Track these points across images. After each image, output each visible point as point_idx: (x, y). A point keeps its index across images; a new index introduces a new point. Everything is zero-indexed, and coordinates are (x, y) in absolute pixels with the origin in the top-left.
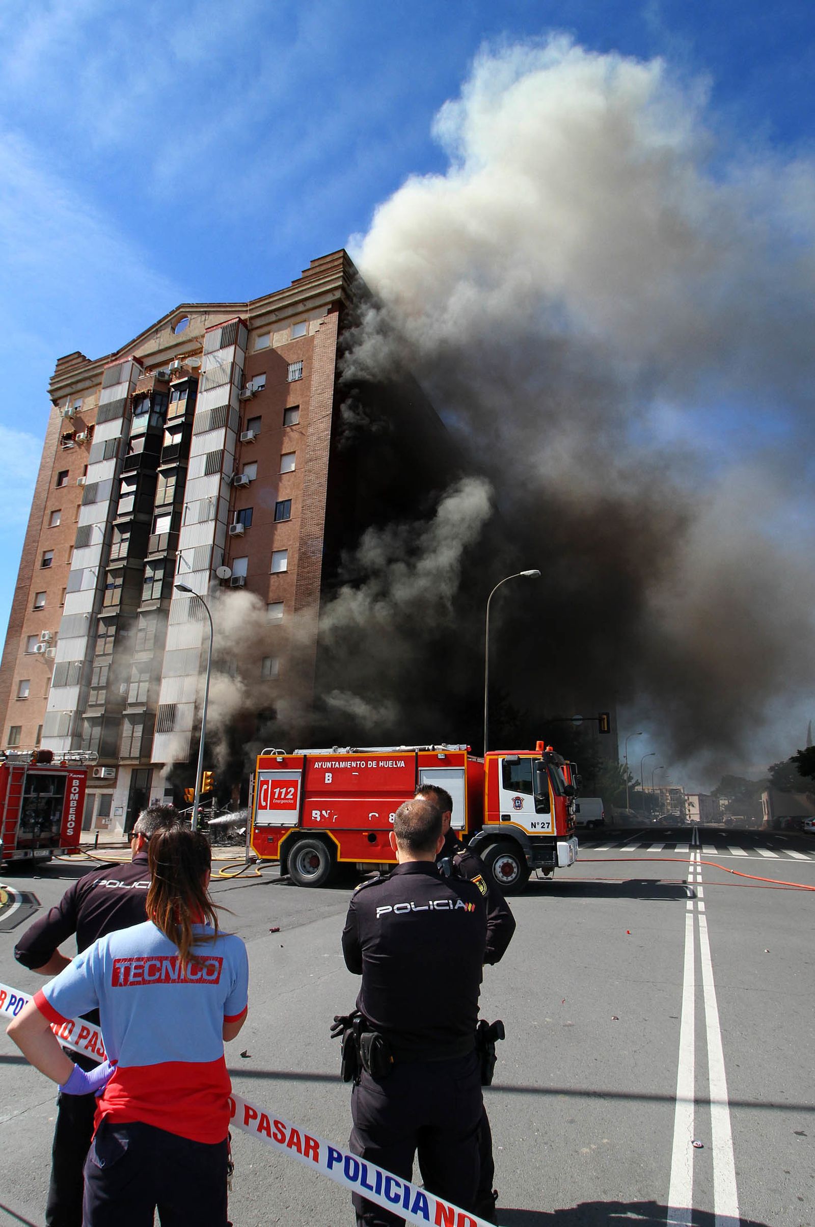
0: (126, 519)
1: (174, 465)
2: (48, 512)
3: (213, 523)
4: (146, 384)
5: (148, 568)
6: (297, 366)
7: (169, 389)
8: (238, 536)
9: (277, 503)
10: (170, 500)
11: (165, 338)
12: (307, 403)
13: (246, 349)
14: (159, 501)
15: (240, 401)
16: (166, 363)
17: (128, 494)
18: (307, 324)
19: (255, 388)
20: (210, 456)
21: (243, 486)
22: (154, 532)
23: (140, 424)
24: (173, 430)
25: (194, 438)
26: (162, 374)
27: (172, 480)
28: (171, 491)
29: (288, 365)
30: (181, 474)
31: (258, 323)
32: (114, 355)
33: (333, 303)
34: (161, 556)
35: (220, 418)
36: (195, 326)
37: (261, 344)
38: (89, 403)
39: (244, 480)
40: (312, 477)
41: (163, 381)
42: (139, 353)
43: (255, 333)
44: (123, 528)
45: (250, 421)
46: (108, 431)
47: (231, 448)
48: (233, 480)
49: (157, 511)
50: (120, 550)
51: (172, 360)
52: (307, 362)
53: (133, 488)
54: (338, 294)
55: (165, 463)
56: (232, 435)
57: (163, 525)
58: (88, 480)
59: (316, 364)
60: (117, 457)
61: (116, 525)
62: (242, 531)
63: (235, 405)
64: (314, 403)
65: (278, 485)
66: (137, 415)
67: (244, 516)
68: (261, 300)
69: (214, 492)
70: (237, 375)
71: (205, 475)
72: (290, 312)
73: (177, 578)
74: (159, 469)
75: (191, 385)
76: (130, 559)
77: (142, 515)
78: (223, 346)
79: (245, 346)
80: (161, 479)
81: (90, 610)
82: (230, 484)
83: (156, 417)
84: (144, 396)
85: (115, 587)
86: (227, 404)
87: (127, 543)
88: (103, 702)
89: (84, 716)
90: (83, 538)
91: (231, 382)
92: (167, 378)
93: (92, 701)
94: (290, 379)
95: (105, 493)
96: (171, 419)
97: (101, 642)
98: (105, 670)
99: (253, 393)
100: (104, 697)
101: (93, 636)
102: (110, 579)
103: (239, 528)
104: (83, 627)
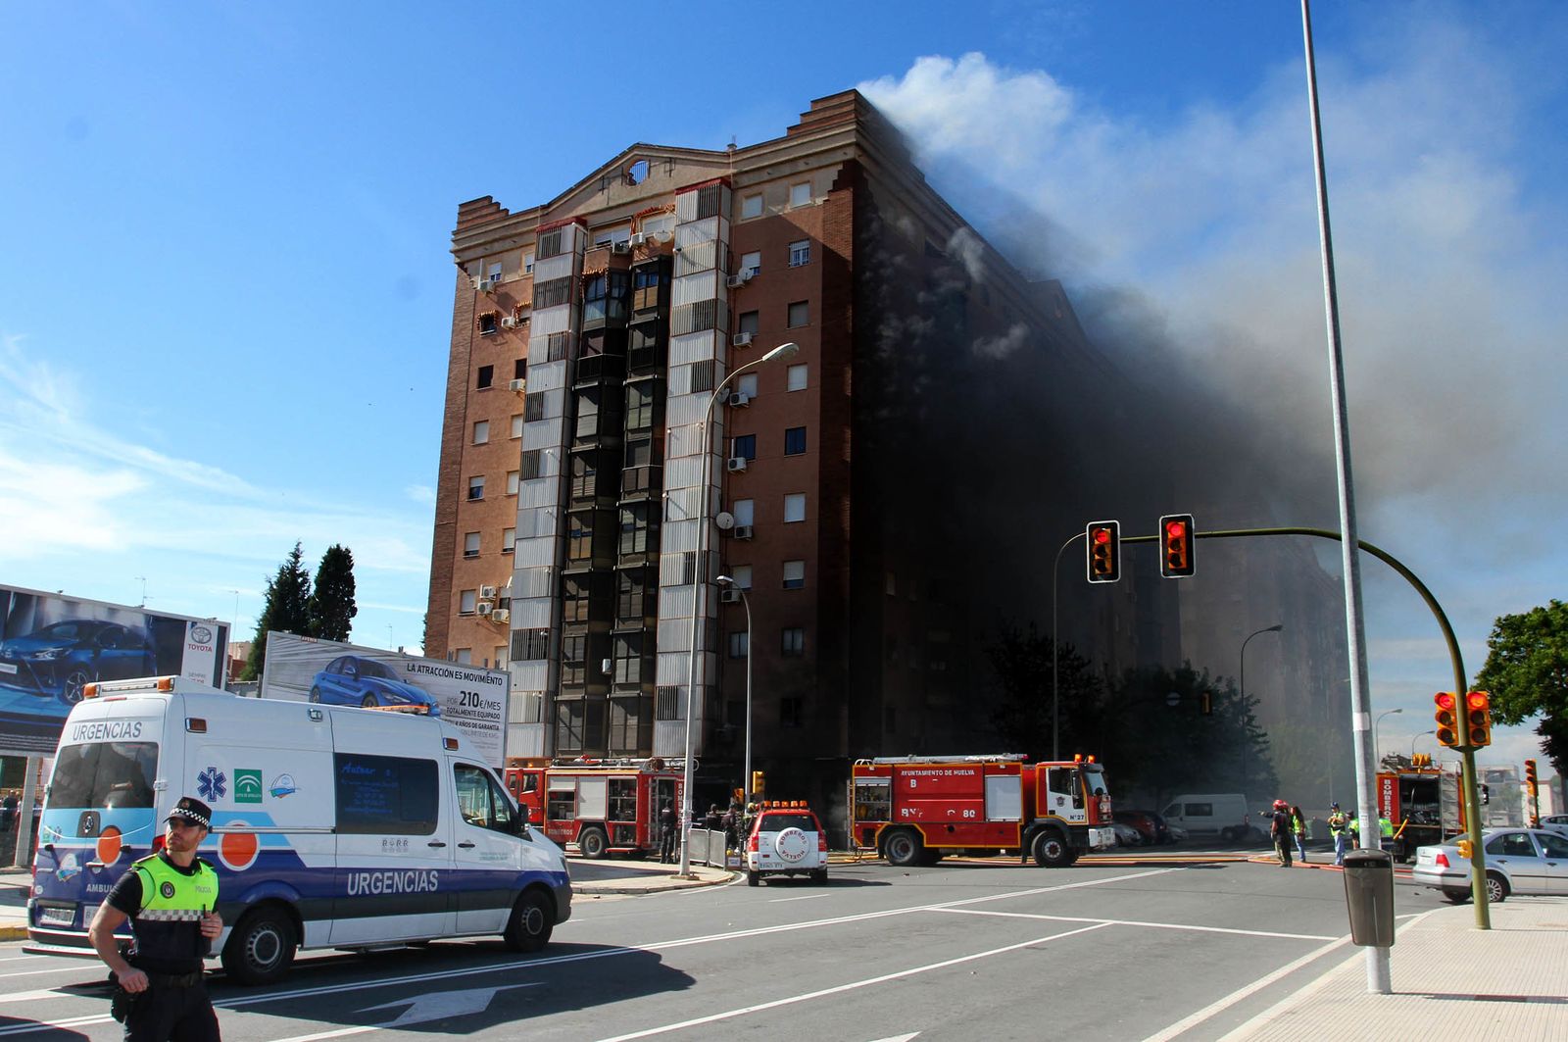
0: (589, 445)
1: (650, 377)
4: (599, 261)
5: (625, 512)
6: (801, 246)
7: (632, 273)
8: (738, 472)
9: (787, 430)
10: (647, 423)
11: (618, 192)
13: (732, 222)
14: (631, 425)
15: (730, 292)
17: (588, 416)
18: (810, 188)
20: (697, 368)
21: (741, 407)
22: (629, 464)
23: (595, 315)
24: (643, 328)
25: (673, 342)
26: (620, 246)
27: (648, 397)
28: (647, 413)
29: (790, 243)
30: (659, 390)
31: (745, 180)
32: (544, 207)
34: (642, 496)
35: (704, 315)
36: (657, 177)
37: (749, 210)
39: (741, 399)
41: (622, 256)
42: (580, 210)
43: (741, 195)
44: (585, 458)
45: (743, 316)
46: (551, 322)
47: (723, 356)
48: (727, 398)
49: (631, 439)
50: (586, 485)
52: (813, 241)
53: (595, 405)
54: (851, 153)
55: (635, 373)
56: (721, 336)
57: (640, 456)
58: (529, 388)
60: (567, 359)
61: (576, 453)
62: (743, 466)
63: (723, 297)
65: (785, 406)
66: (588, 304)
67: (744, 445)
68: (749, 149)
70: (723, 253)
71: (692, 392)
72: (787, 170)
73: (665, 527)
74: (629, 381)
75: (663, 266)
76: (600, 498)
77: (609, 441)
78: (701, 216)
79: (732, 216)
80: (634, 394)
81: (551, 564)
82: (725, 405)
83: (614, 305)
84: (597, 276)
85: (584, 535)
86: (714, 297)
87: (594, 478)
88: (582, 681)
89: (560, 698)
90: (531, 467)
91: (717, 267)
92: (625, 251)
93: (567, 679)
94: (793, 262)
95: (555, 406)
96: (641, 312)
97: (570, 605)
98: (581, 642)
99: (745, 281)
100: (582, 675)
101: (560, 598)
102: (575, 526)
103: (740, 463)
104: (543, 585)
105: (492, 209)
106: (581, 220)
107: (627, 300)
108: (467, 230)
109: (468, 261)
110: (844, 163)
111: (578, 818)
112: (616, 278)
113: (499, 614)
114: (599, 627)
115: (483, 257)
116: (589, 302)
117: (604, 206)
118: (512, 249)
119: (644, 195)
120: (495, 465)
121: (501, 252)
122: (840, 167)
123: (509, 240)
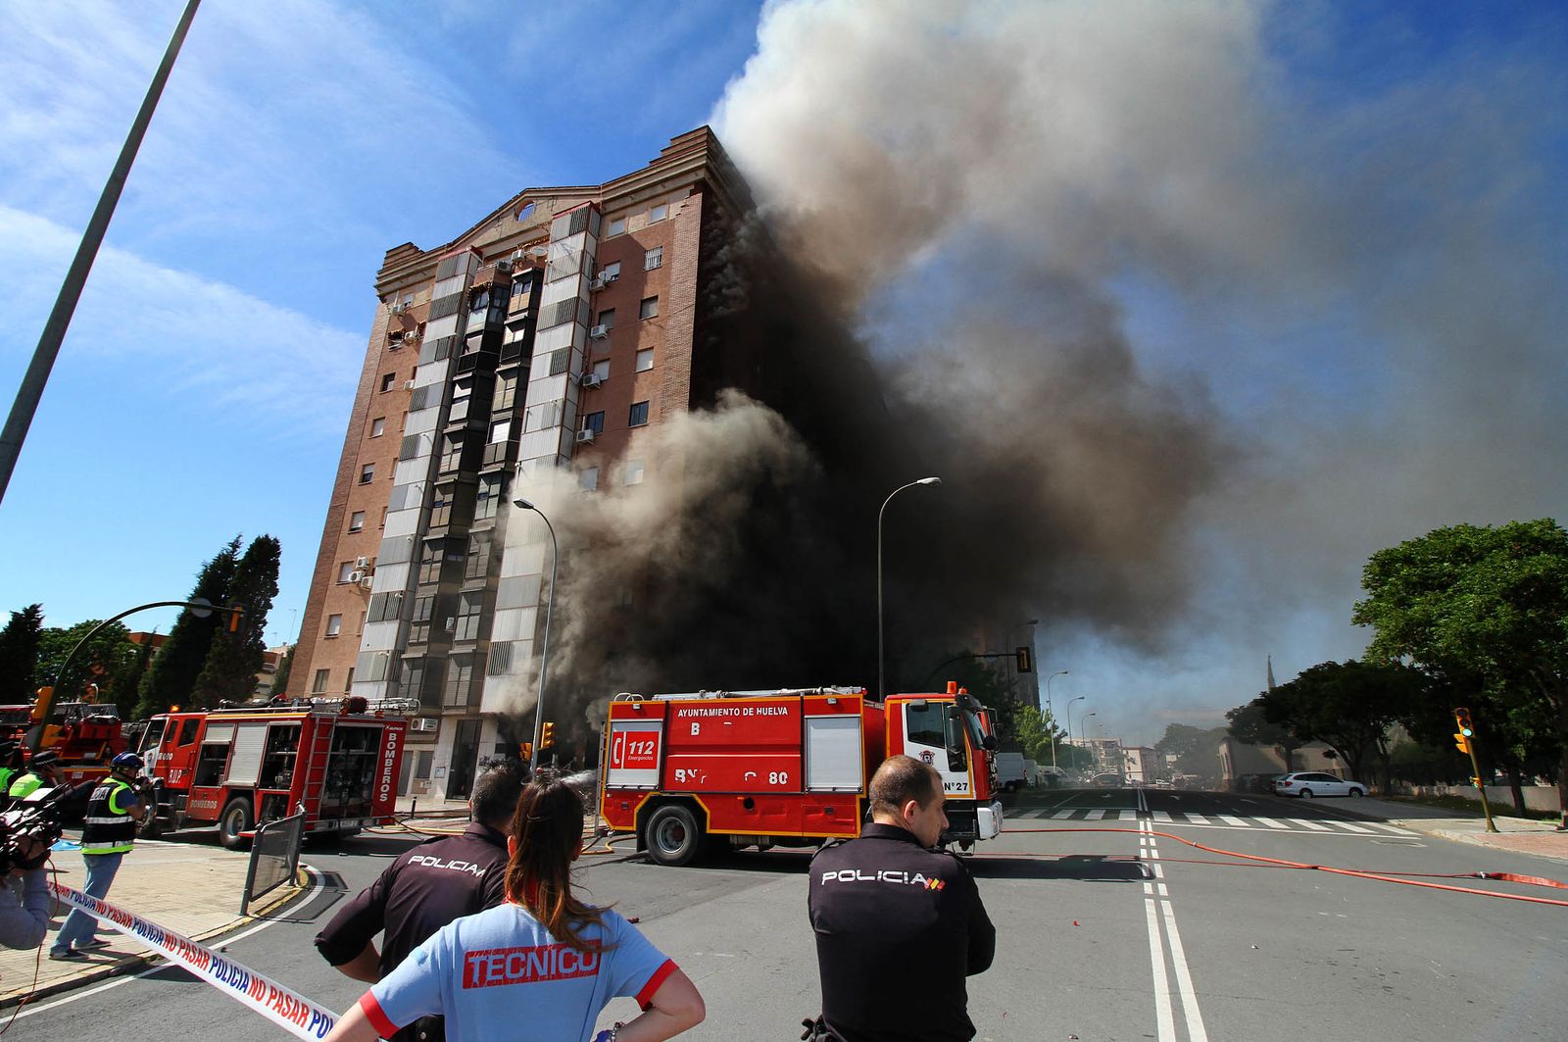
0: (459, 427)
1: (515, 365)
2: (370, 420)
3: (559, 429)
4: (486, 276)
5: (483, 481)
6: (658, 253)
7: (511, 281)
8: (586, 444)
9: (632, 406)
10: (510, 404)
11: (508, 226)
12: (668, 293)
13: (598, 236)
14: (497, 405)
15: (591, 293)
16: (508, 253)
17: (462, 399)
18: (667, 206)
19: (608, 278)
20: (556, 355)
21: (593, 387)
22: (490, 440)
23: (477, 321)
24: (514, 327)
25: (538, 334)
26: (503, 265)
27: (513, 382)
28: (511, 394)
29: (646, 251)
30: (523, 376)
31: (611, 207)
32: (450, 245)
33: (696, 183)
34: (497, 468)
35: (568, 312)
36: (541, 212)
37: (614, 230)
38: (420, 299)
39: (595, 380)
40: (673, 375)
41: (503, 273)
42: (477, 243)
43: (609, 218)
44: (454, 437)
45: (601, 314)
46: (443, 329)
47: (580, 345)
48: (581, 380)
49: (494, 418)
50: (452, 461)
51: (515, 249)
52: (666, 247)
53: (468, 391)
54: (702, 174)
55: (504, 363)
56: (581, 330)
57: (501, 433)
58: (417, 384)
59: (677, 250)
60: (450, 357)
61: (447, 434)
62: (592, 438)
63: (585, 297)
64: (674, 293)
65: (633, 385)
66: (473, 310)
67: (594, 421)
68: (615, 182)
69: (561, 396)
70: (587, 266)
71: (550, 375)
72: (647, 194)
73: (515, 493)
74: (498, 369)
75: (536, 276)
76: (463, 472)
77: (477, 422)
78: (572, 234)
79: (598, 233)
80: (500, 381)
81: (414, 531)
82: (578, 385)
83: (494, 312)
84: (482, 289)
85: (445, 505)
86: (576, 297)
87: (460, 454)
88: (426, 639)
89: (404, 656)
90: (410, 449)
91: (581, 272)
92: (507, 266)
93: (413, 639)
94: (647, 267)
95: (436, 397)
96: (513, 313)
97: (425, 569)
98: (429, 602)
99: (605, 285)
100: (427, 633)
101: (417, 561)
102: (439, 496)
103: (588, 435)
104: (406, 551)
105: (411, 251)
107: (504, 305)
108: (389, 269)
112: (497, 289)
114: (447, 587)
117: (499, 238)
122: (693, 188)
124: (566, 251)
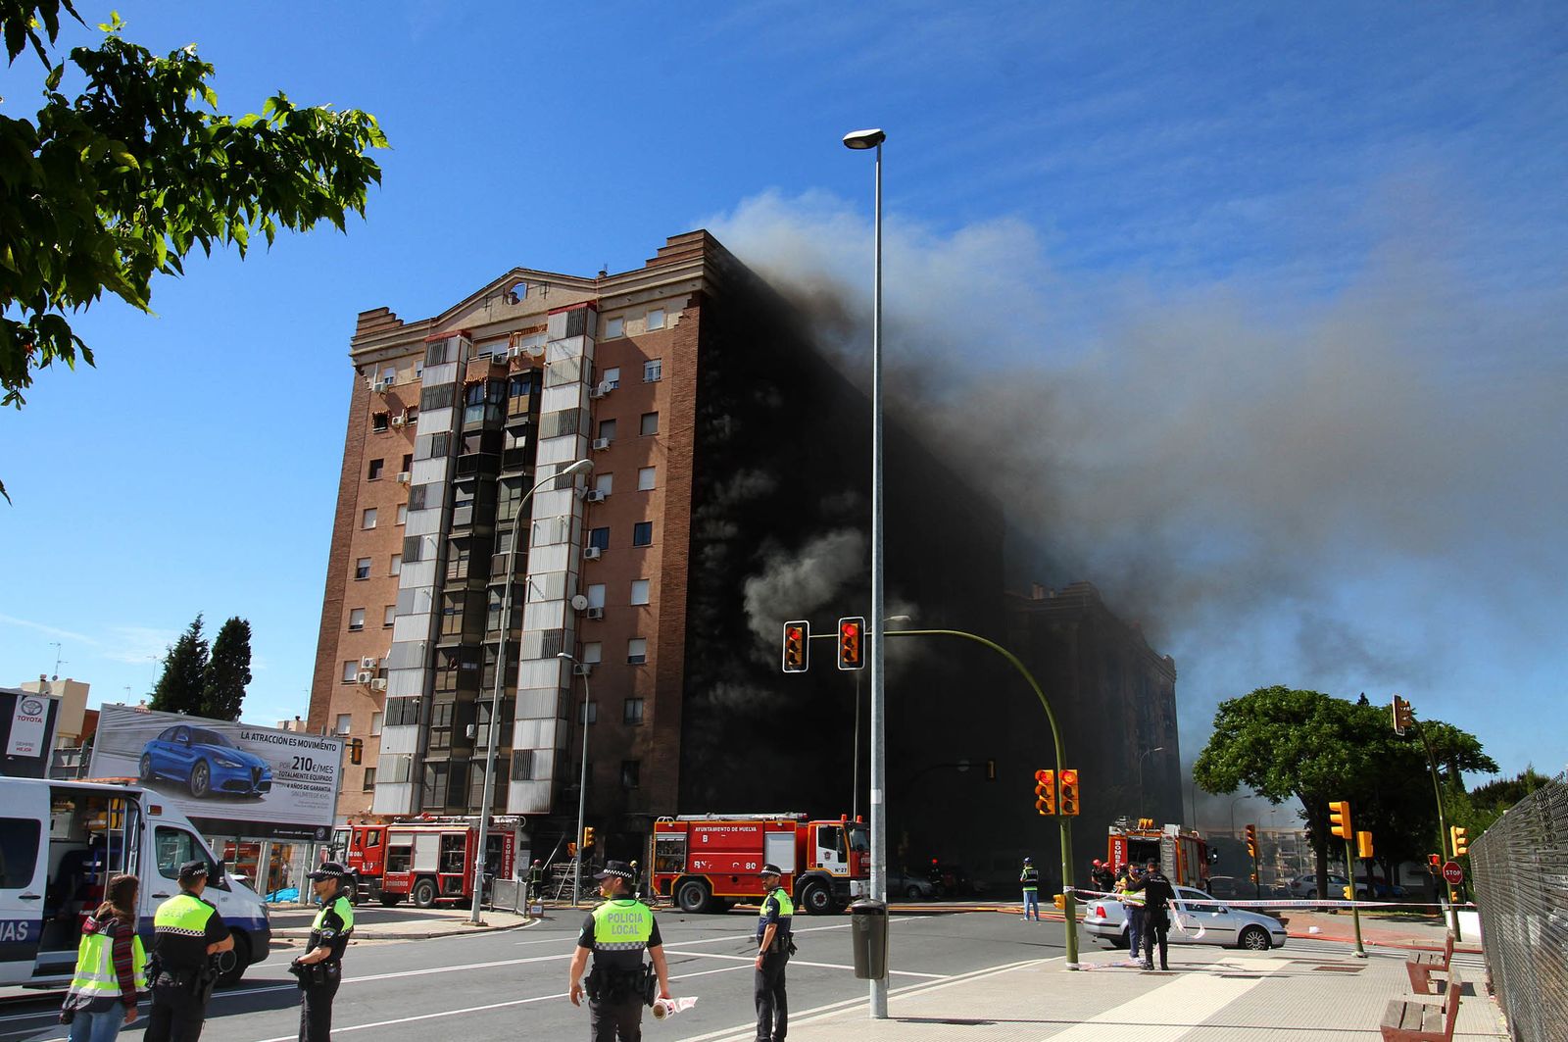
0: (465, 533)
1: (519, 474)
3: (567, 546)
4: (479, 369)
5: (493, 593)
6: (657, 364)
8: (593, 560)
9: (637, 524)
10: (516, 514)
11: (498, 309)
12: (667, 409)
13: (597, 339)
14: (502, 514)
15: (591, 400)
17: (465, 503)
18: (664, 316)
19: (609, 388)
20: (560, 468)
21: (598, 503)
22: (498, 551)
23: (475, 419)
24: (515, 432)
25: (540, 444)
26: (498, 358)
27: (517, 491)
28: (516, 505)
29: (646, 360)
30: (527, 485)
31: (608, 305)
32: (435, 320)
34: (508, 580)
35: (569, 422)
37: (613, 330)
39: (599, 496)
40: (674, 498)
41: (499, 367)
42: (465, 323)
43: (605, 316)
44: (460, 543)
45: (603, 424)
46: (435, 423)
47: (584, 458)
48: (587, 495)
49: (500, 528)
50: (459, 569)
51: (508, 337)
52: (665, 358)
53: (471, 496)
54: (699, 287)
55: (507, 471)
56: (583, 441)
57: (508, 547)
58: (414, 481)
60: (448, 456)
61: (452, 540)
62: (599, 555)
63: (586, 406)
64: (673, 411)
67: (601, 537)
69: (567, 511)
70: (587, 374)
71: (556, 489)
72: (645, 297)
73: (527, 607)
74: (501, 477)
75: (534, 378)
76: (471, 580)
77: (482, 530)
78: (569, 335)
79: (596, 335)
80: (504, 489)
81: (426, 638)
82: (584, 501)
83: (492, 409)
84: (477, 384)
85: (455, 613)
86: (577, 406)
87: (467, 562)
88: (448, 745)
89: (427, 760)
90: (412, 551)
91: (581, 380)
92: (503, 362)
93: (434, 742)
94: (646, 378)
95: (436, 498)
96: (513, 417)
97: (441, 675)
98: (448, 710)
99: (605, 393)
100: (448, 739)
101: (432, 669)
102: (448, 603)
103: (595, 552)
104: (418, 657)
105: (388, 319)
106: (466, 333)
107: (503, 406)
108: (364, 336)
109: (366, 364)
110: (693, 293)
111: (413, 870)
112: (494, 385)
113: (378, 682)
114: (466, 696)
115: (378, 362)
116: (469, 406)
117: (487, 321)
118: (405, 356)
119: (521, 314)
120: (381, 549)
121: (396, 358)
122: (690, 297)
123: (401, 348)
124: (563, 354)
